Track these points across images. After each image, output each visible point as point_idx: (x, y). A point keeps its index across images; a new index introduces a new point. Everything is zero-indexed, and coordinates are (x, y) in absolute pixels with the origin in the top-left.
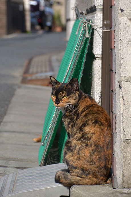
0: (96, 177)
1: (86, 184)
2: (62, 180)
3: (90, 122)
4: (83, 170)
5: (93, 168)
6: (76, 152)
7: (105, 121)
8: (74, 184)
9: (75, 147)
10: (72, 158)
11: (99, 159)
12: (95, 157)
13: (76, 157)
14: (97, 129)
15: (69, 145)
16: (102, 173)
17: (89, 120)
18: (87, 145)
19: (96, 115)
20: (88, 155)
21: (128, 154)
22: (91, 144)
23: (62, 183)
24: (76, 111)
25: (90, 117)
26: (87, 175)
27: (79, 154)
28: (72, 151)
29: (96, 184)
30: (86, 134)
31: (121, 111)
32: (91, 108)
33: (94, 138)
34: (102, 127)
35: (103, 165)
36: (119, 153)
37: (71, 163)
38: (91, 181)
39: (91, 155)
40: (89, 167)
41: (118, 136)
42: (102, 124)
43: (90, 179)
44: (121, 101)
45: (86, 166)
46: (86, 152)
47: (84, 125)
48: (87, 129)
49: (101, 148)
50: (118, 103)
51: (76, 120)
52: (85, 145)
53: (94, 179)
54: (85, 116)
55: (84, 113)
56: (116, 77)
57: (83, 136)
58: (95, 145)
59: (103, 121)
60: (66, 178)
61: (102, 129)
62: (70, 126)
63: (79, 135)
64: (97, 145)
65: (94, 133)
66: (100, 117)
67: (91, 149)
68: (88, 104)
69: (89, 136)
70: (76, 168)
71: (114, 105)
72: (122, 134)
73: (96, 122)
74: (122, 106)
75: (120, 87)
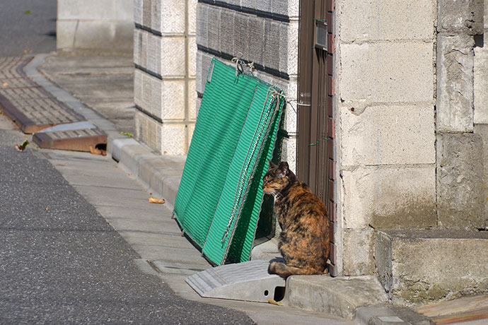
0: (314, 267)
1: (304, 274)
2: (277, 271)
3: (305, 213)
4: (300, 260)
5: (311, 258)
6: (292, 243)
7: (321, 210)
8: (291, 274)
9: (291, 238)
10: (288, 249)
11: (316, 249)
12: (312, 248)
13: (292, 248)
14: (313, 219)
15: (284, 236)
16: (320, 263)
17: (303, 210)
18: (304, 236)
19: (310, 205)
20: (306, 246)
21: (349, 243)
22: (308, 235)
23: (277, 274)
24: (287, 200)
25: (304, 207)
26: (304, 265)
27: (295, 245)
28: (288, 242)
29: (314, 274)
30: (302, 225)
31: (342, 201)
32: (303, 198)
33: (311, 229)
34: (318, 217)
35: (320, 255)
36: (340, 242)
37: (287, 254)
38: (309, 271)
39: (308, 246)
40: (307, 257)
41: (338, 225)
42: (317, 214)
43: (308, 269)
44: (342, 190)
45: (303, 257)
46: (303, 243)
47: (299, 216)
48: (302, 220)
49: (318, 238)
50: (338, 192)
51: (288, 209)
52: (301, 236)
53: (312, 269)
54: (298, 206)
55: (297, 203)
56: (337, 166)
57: (299, 227)
58: (312, 236)
59: (318, 210)
60: (282, 269)
61: (318, 220)
62: (281, 215)
63: (295, 226)
64: (314, 236)
65: (310, 224)
66: (315, 206)
67: (307, 240)
68: (300, 193)
69: (305, 227)
70: (292, 259)
71: (335, 194)
72: (343, 224)
73: (311, 212)
74: (342, 195)
75: (342, 177)
